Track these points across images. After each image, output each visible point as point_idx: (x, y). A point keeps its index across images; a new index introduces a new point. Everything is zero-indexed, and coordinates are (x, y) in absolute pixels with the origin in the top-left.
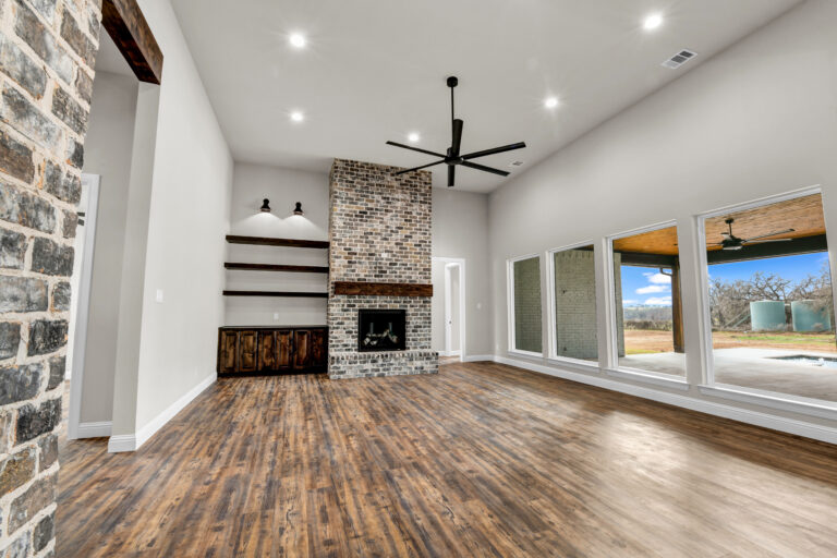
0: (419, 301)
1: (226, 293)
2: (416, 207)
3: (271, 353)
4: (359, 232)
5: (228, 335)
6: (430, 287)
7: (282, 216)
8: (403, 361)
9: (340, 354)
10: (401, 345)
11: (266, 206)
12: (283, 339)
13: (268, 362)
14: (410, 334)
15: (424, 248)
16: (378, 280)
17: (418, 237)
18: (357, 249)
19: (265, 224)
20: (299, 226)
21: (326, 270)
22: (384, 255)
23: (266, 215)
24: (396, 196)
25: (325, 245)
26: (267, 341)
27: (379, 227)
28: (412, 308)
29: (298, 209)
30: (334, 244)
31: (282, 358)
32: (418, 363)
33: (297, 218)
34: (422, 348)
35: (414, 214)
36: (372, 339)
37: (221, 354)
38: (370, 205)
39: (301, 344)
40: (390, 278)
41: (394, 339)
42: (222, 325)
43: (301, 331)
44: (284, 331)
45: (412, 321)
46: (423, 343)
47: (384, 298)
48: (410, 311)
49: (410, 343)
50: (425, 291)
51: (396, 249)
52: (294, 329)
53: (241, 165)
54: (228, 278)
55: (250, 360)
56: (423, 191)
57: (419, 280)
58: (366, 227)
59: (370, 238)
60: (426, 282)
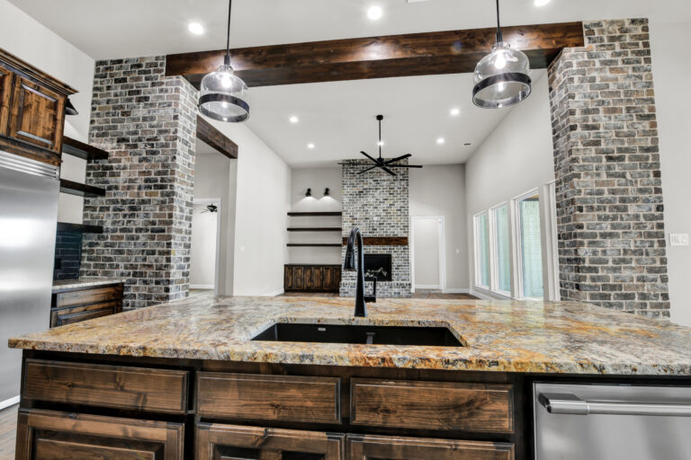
0: (400, 248)
1: (288, 245)
2: (397, 183)
3: (311, 280)
4: (359, 205)
5: (289, 269)
6: (406, 238)
7: (318, 198)
8: (386, 288)
9: (348, 282)
10: (389, 278)
11: (308, 193)
12: (317, 272)
13: (309, 284)
14: (394, 271)
15: (404, 211)
16: (371, 235)
17: (398, 205)
18: (357, 216)
19: (309, 203)
20: (327, 203)
21: (340, 229)
22: (375, 219)
23: (309, 198)
24: (382, 178)
25: (339, 214)
26: (308, 272)
27: (371, 200)
28: (396, 252)
29: (327, 192)
30: (344, 214)
31: (317, 283)
32: (396, 290)
33: (327, 198)
34: (403, 280)
35: (396, 189)
36: (371, 274)
37: (286, 279)
38: (365, 187)
39: (327, 274)
40: (379, 233)
41: (385, 274)
42: (287, 263)
43: (327, 267)
44: (318, 267)
45: (395, 262)
46: (404, 277)
47: (375, 247)
48: (394, 255)
49: (394, 277)
50: (403, 241)
51: (383, 214)
52: (323, 266)
53: (295, 171)
54: (290, 237)
55: (299, 282)
56: (402, 172)
57: (400, 234)
58: (363, 201)
59: (366, 208)
60: (405, 235)
